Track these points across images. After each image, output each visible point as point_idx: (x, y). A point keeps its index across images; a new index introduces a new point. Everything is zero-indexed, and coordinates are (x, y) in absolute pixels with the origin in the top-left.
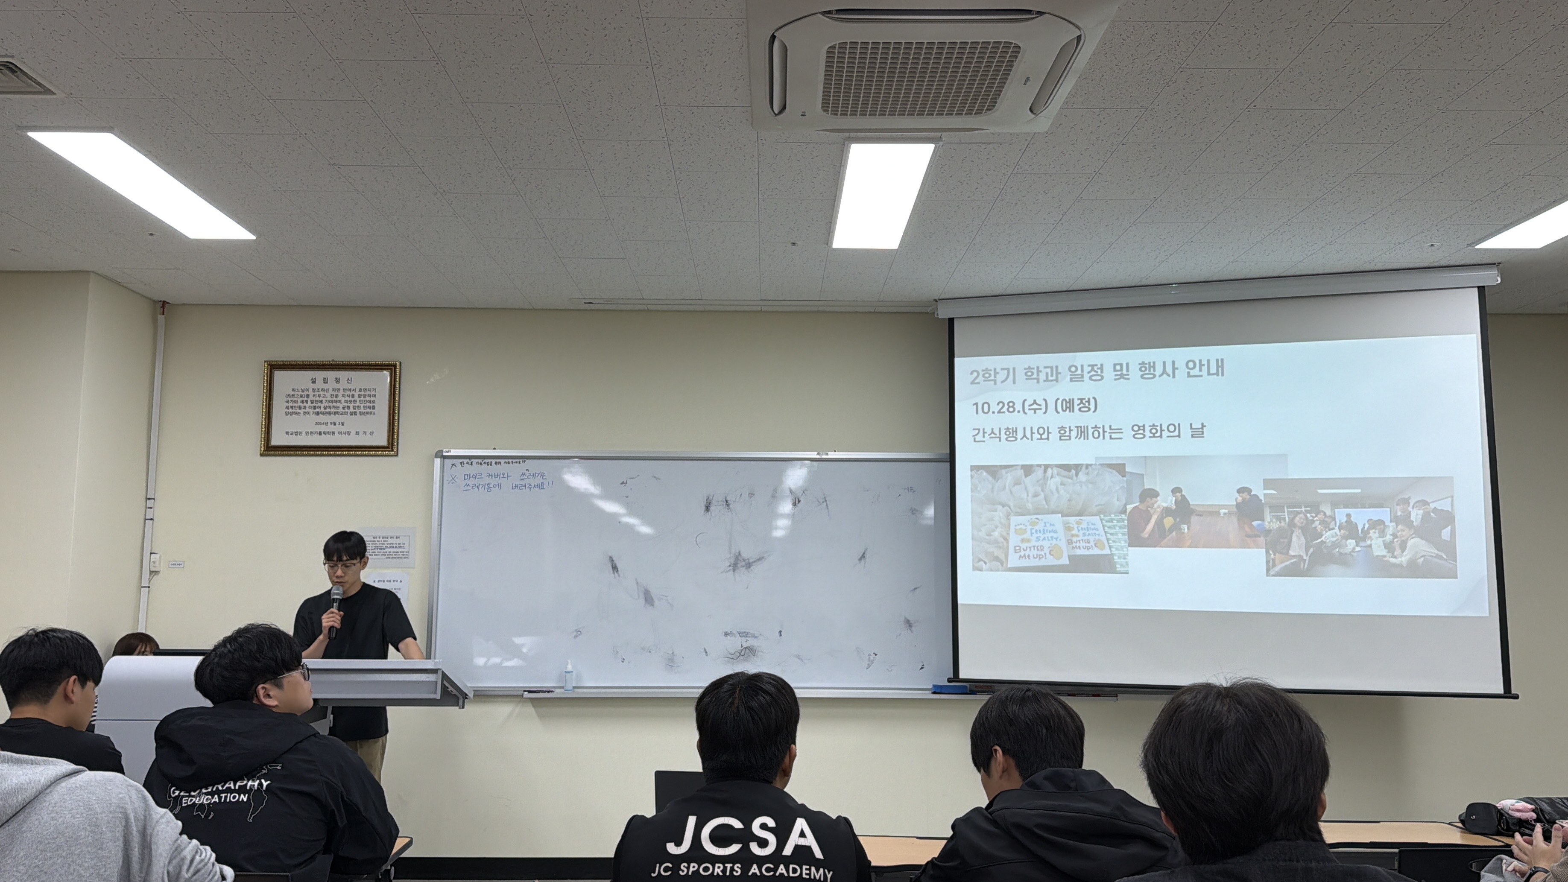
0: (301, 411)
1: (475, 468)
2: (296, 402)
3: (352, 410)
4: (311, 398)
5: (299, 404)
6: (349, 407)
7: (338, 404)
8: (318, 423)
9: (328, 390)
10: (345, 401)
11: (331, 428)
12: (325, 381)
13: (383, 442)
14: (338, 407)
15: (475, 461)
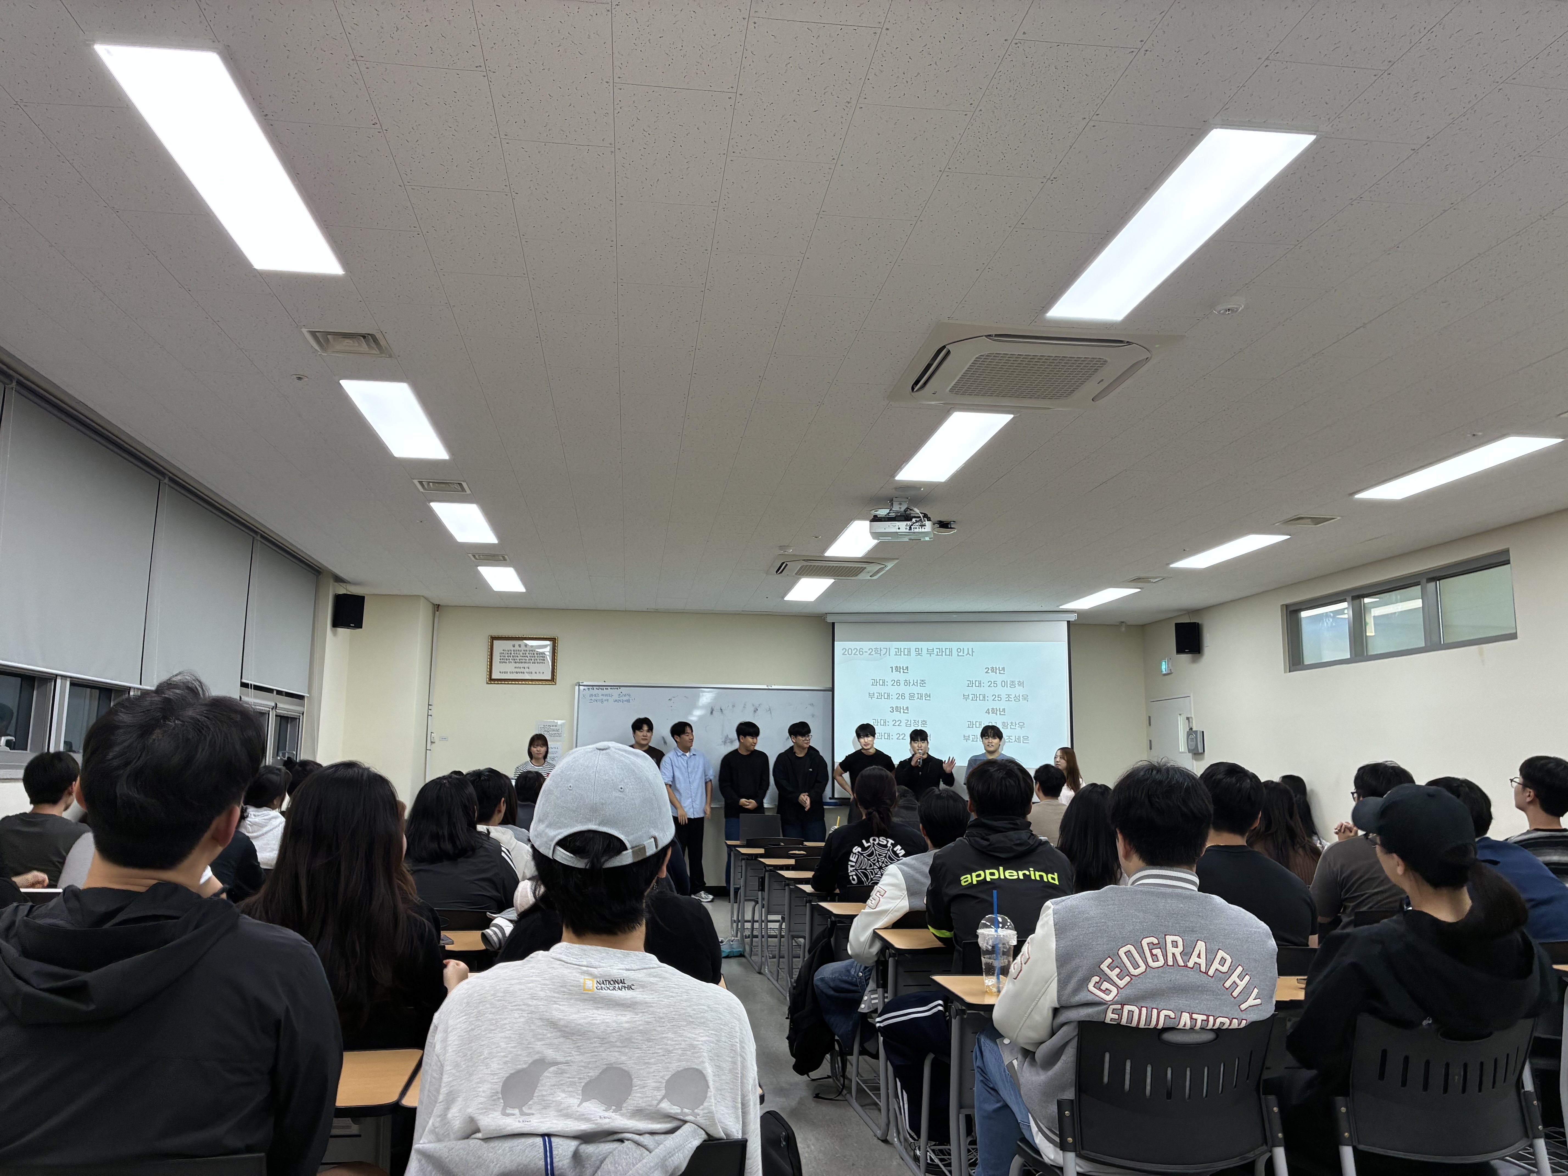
0: (507, 661)
1: (595, 691)
2: (505, 656)
3: (533, 661)
4: (513, 654)
5: (506, 657)
6: (531, 660)
7: (526, 658)
8: (515, 667)
9: (521, 651)
10: (530, 657)
11: (522, 670)
12: (520, 646)
13: (549, 678)
14: (526, 660)
15: (595, 688)
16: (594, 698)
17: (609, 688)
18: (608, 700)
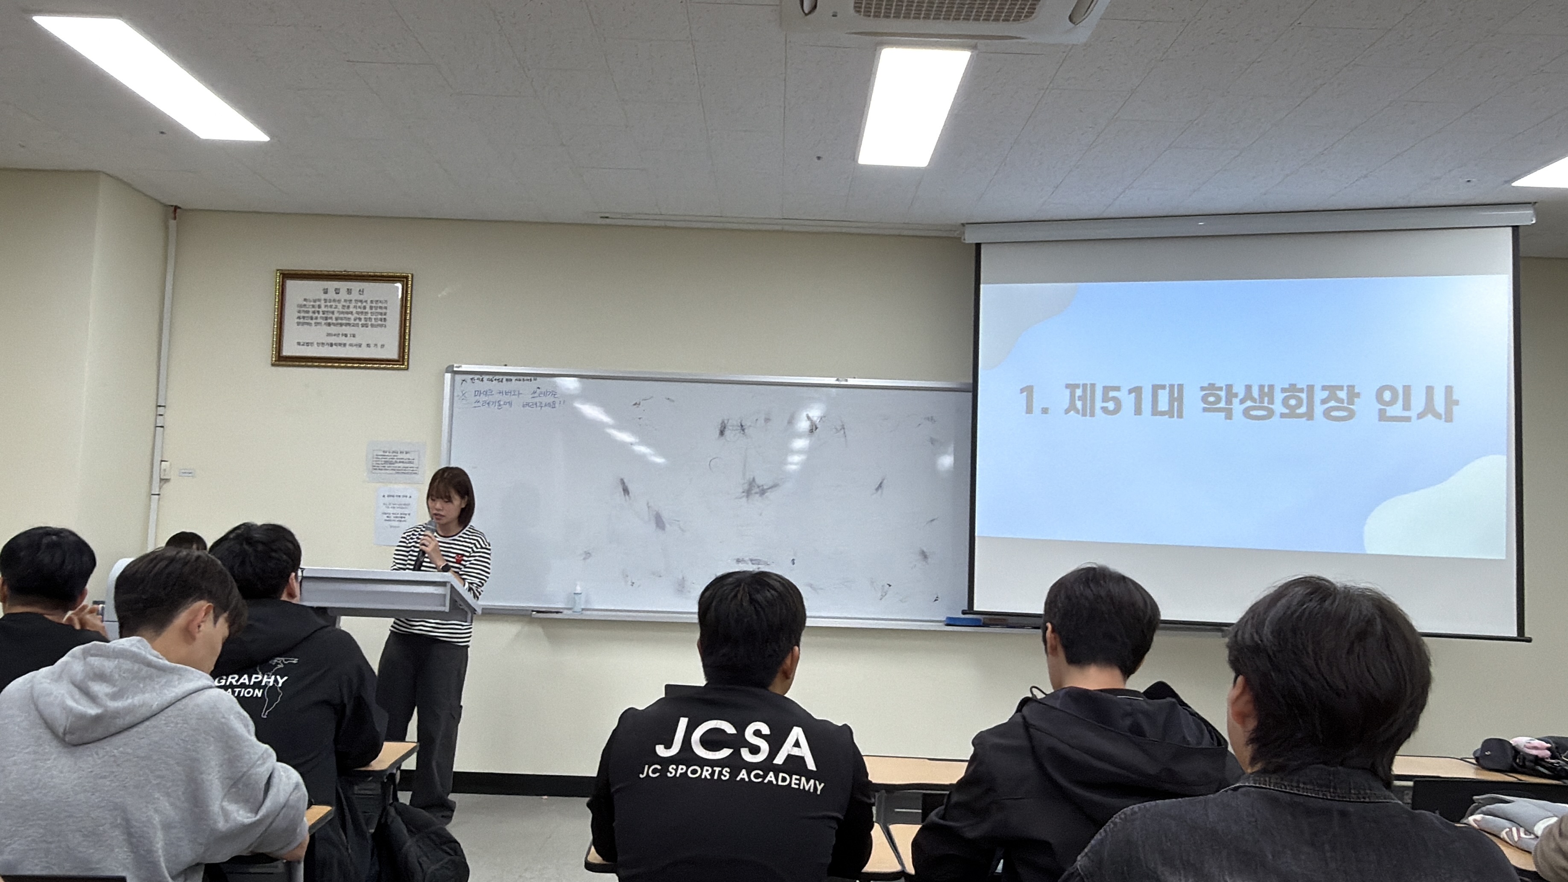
0: (313, 322)
1: (486, 385)
2: (308, 312)
3: (363, 322)
4: (323, 309)
5: (311, 314)
6: (360, 319)
7: (350, 316)
8: (329, 335)
9: (339, 301)
10: (358, 313)
11: (342, 340)
12: (337, 291)
13: (395, 356)
14: (349, 319)
15: (486, 377)
16: (483, 398)
17: (513, 378)
18: (510, 404)
